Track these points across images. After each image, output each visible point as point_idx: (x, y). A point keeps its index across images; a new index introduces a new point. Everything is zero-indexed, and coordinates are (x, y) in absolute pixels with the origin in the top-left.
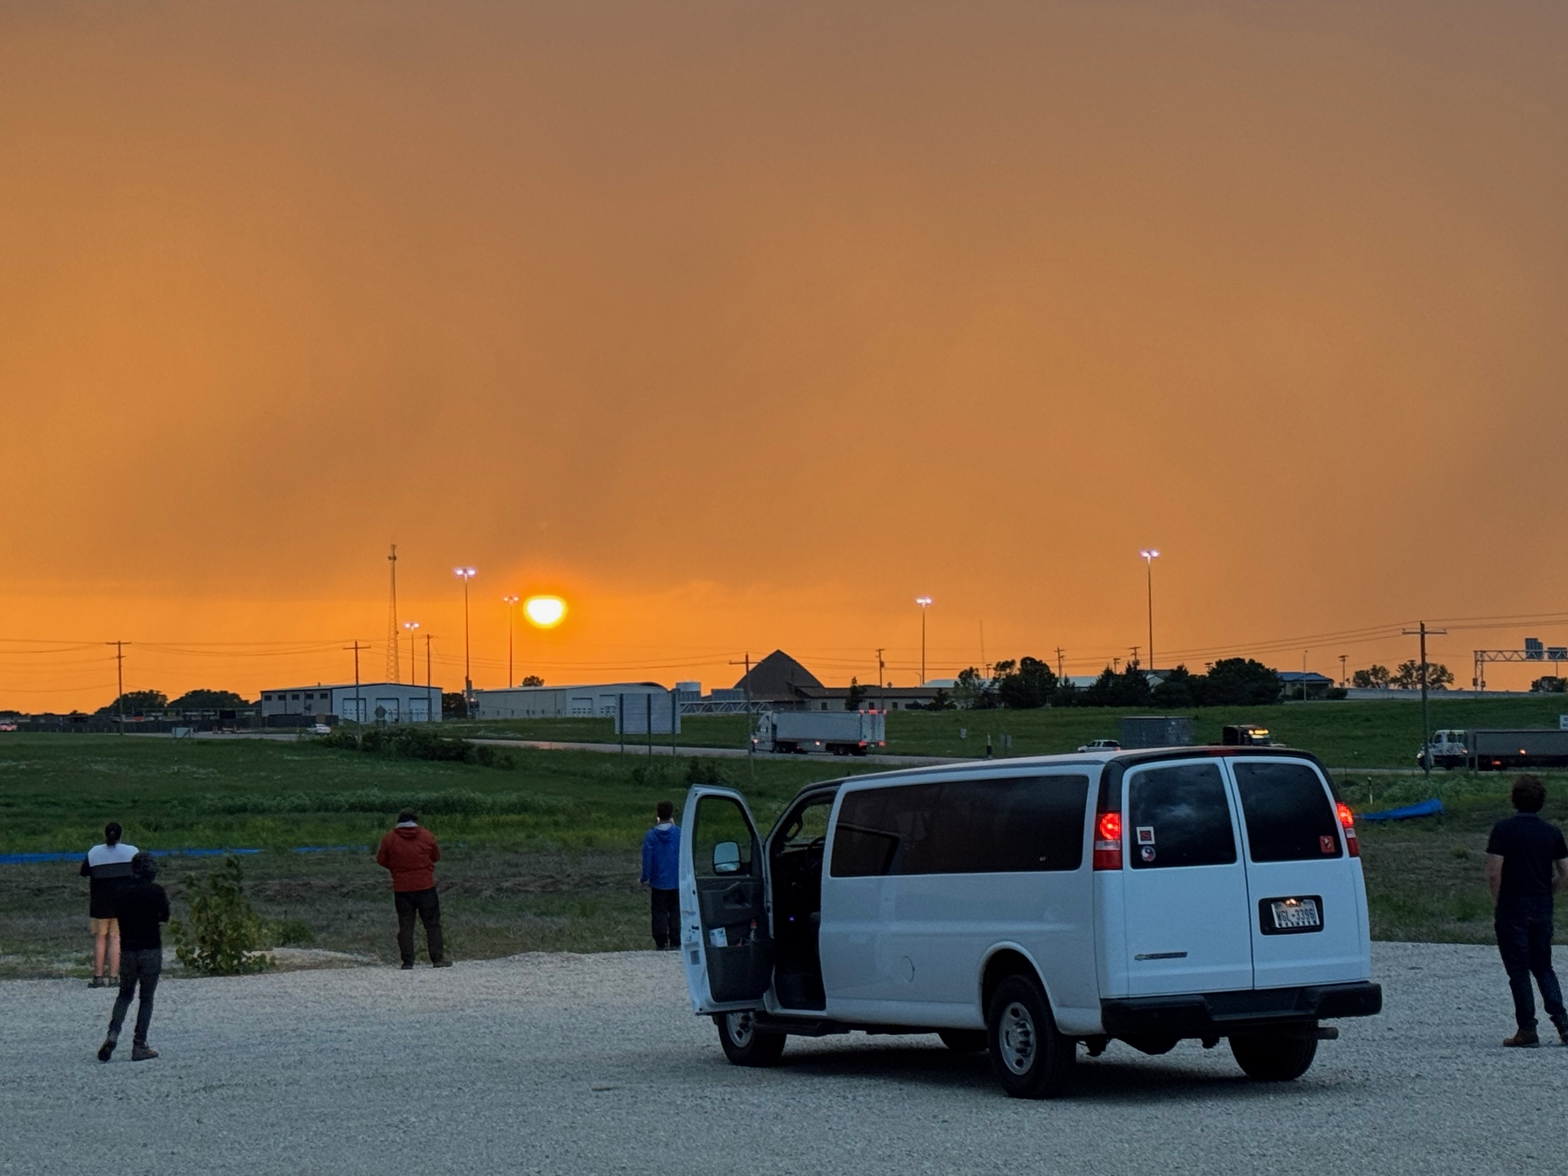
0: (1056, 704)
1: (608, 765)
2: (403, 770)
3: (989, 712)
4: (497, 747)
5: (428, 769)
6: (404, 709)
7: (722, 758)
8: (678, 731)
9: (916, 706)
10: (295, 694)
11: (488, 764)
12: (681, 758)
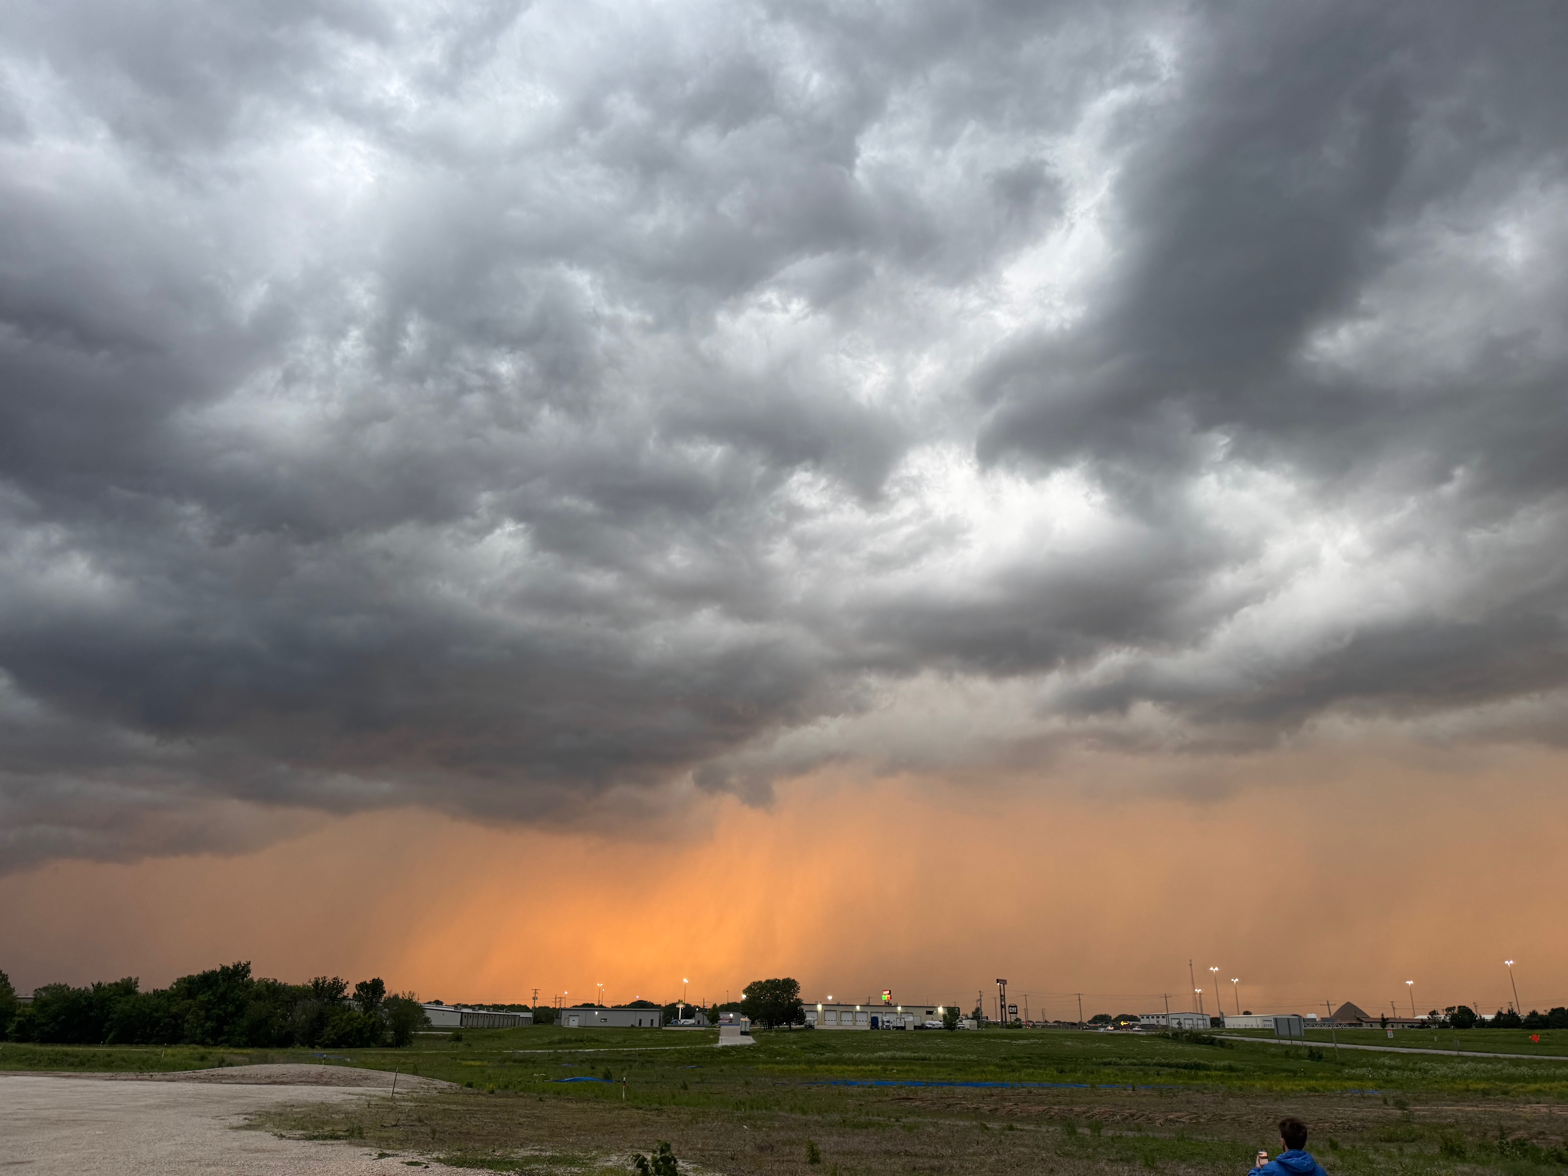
0: (1477, 1027)
1: (1274, 1049)
2: (1188, 1048)
3: (1446, 1030)
4: (1227, 1040)
5: (1197, 1048)
6: (1195, 1023)
7: (1325, 1047)
8: (1303, 1035)
9: (1412, 1027)
10: (1153, 1016)
11: (1223, 1047)
12: (1306, 1047)
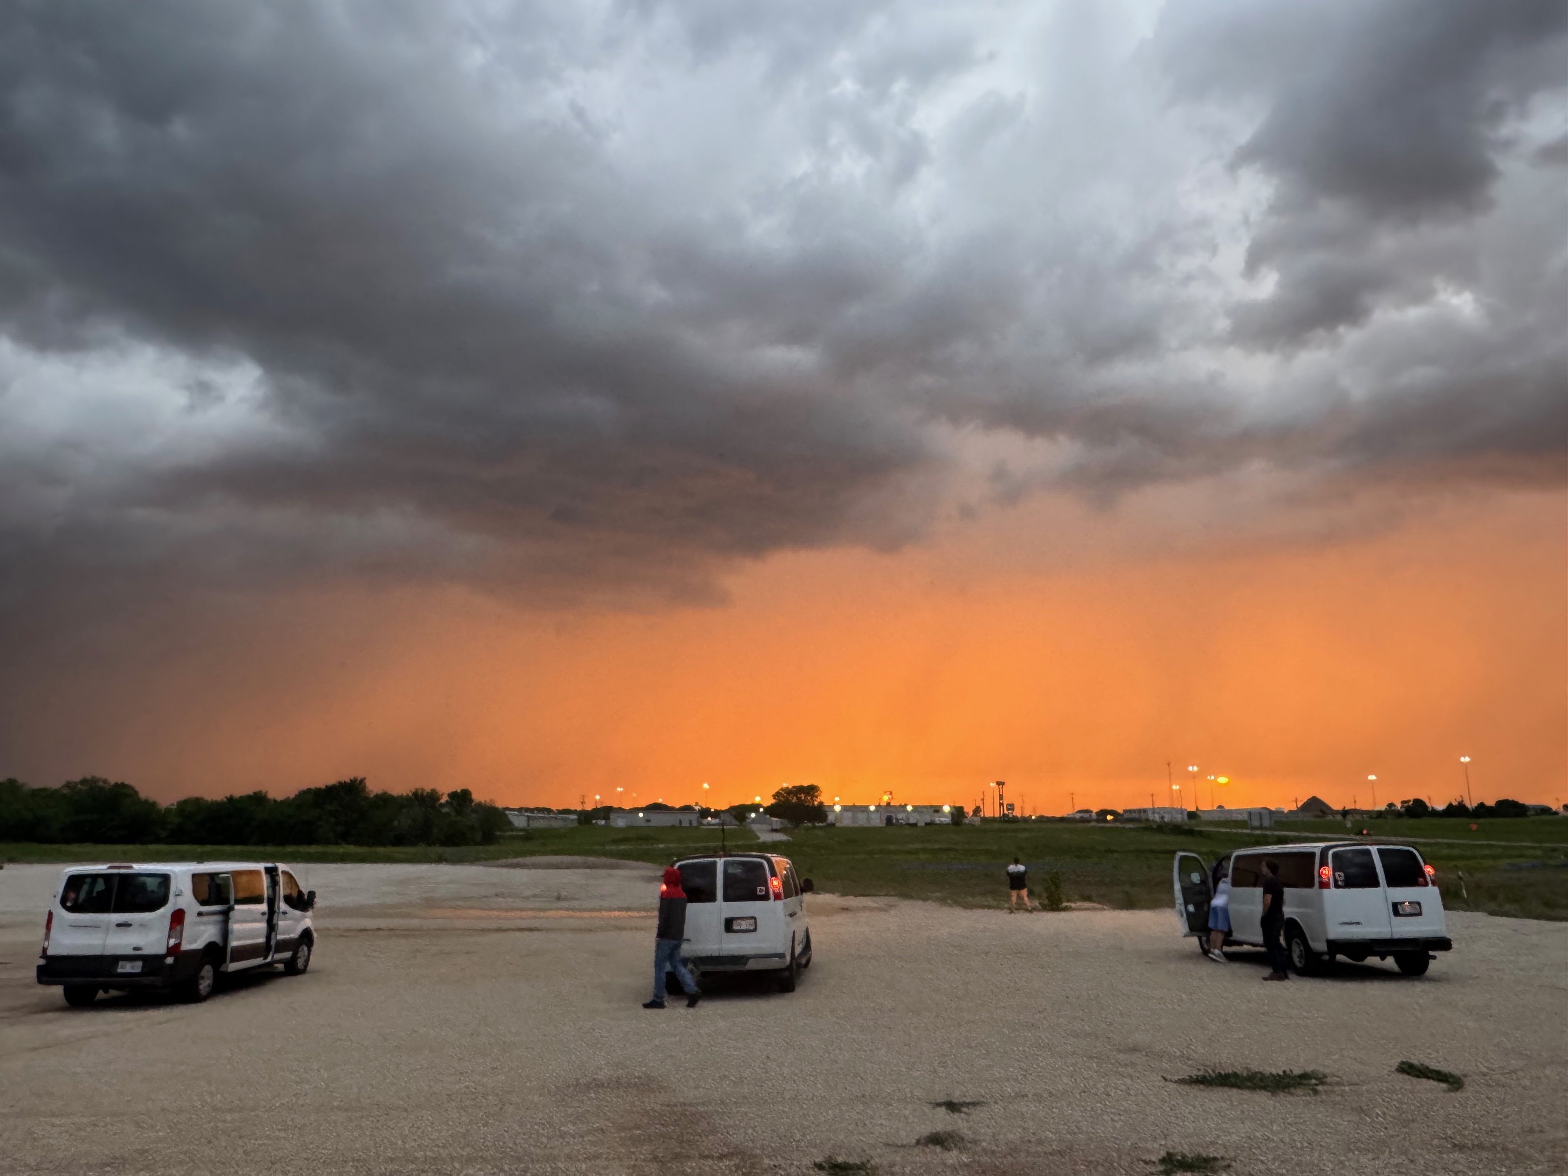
0: (1429, 816)
3: (1399, 819)
4: (1205, 830)
8: (1273, 825)
9: (1370, 817)
10: (1135, 811)
11: (1200, 835)
